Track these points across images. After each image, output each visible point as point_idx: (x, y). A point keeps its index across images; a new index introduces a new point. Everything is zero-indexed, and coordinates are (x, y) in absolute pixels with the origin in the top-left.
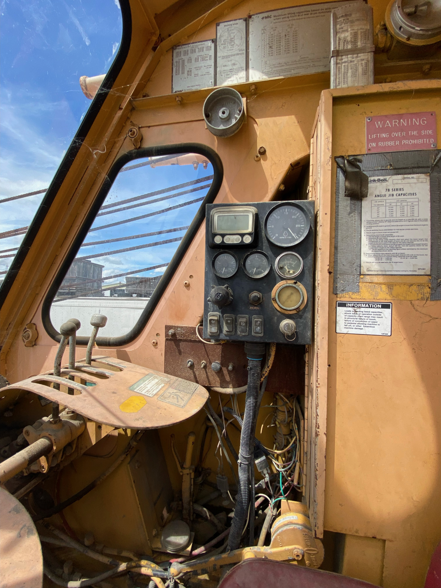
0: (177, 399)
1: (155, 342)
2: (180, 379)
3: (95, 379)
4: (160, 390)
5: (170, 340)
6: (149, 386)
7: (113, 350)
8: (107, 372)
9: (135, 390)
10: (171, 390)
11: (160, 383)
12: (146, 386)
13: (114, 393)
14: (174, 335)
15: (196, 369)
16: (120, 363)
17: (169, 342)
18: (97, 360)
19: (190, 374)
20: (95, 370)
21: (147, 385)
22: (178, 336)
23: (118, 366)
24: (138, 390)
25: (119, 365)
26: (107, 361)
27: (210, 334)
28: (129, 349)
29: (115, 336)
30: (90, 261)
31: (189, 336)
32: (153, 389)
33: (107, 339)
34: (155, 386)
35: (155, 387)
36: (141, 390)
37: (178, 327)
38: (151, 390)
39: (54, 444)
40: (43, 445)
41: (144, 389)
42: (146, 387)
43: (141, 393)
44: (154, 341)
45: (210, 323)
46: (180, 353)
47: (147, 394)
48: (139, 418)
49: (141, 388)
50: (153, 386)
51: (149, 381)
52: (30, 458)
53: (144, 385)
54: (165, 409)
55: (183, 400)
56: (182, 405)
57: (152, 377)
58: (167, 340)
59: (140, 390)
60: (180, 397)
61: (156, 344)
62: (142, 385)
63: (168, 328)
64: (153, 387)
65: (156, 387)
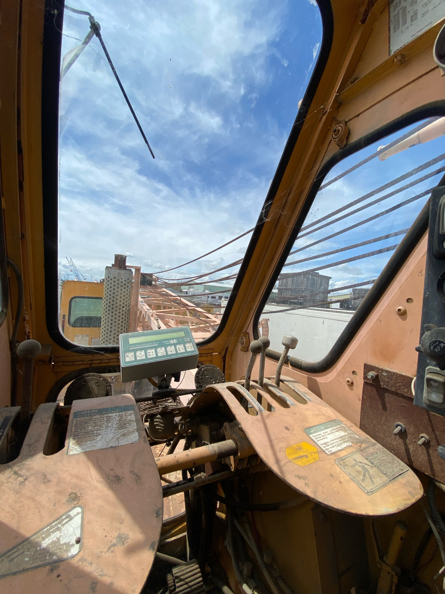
0: (364, 476)
1: (350, 381)
2: (379, 445)
3: (274, 403)
4: (342, 450)
5: (370, 385)
6: (330, 438)
7: (304, 375)
8: (290, 400)
9: (311, 436)
10: (359, 457)
11: (345, 439)
12: (325, 435)
13: (287, 428)
14: (376, 379)
15: (409, 440)
16: (306, 393)
17: (369, 388)
18: (285, 382)
19: (399, 444)
20: (279, 393)
21: (328, 434)
22: (382, 383)
23: (303, 397)
24: (314, 437)
25: (305, 396)
26: (294, 387)
27: (427, 402)
28: (321, 379)
29: (307, 361)
30: (318, 273)
31: (399, 389)
32: (333, 443)
33: (299, 361)
34: (337, 440)
35: (337, 442)
36: (318, 438)
37: (382, 370)
38: (331, 444)
39: (239, 450)
40: (231, 447)
41: (322, 439)
42: (325, 437)
43: (317, 442)
44: (348, 379)
45: (429, 385)
46: (385, 408)
47: (324, 447)
48: (302, 476)
49: (319, 436)
50: (335, 439)
51: (333, 430)
52: (219, 453)
53: (324, 433)
54: (340, 482)
55: (373, 482)
56: (368, 489)
57: (338, 426)
58: (365, 383)
59: (316, 437)
60: (369, 474)
61: (351, 384)
62: (321, 432)
63: (368, 368)
64: (335, 441)
65: (339, 443)
